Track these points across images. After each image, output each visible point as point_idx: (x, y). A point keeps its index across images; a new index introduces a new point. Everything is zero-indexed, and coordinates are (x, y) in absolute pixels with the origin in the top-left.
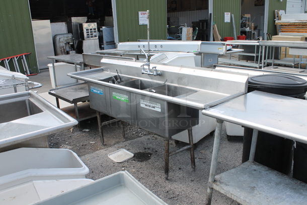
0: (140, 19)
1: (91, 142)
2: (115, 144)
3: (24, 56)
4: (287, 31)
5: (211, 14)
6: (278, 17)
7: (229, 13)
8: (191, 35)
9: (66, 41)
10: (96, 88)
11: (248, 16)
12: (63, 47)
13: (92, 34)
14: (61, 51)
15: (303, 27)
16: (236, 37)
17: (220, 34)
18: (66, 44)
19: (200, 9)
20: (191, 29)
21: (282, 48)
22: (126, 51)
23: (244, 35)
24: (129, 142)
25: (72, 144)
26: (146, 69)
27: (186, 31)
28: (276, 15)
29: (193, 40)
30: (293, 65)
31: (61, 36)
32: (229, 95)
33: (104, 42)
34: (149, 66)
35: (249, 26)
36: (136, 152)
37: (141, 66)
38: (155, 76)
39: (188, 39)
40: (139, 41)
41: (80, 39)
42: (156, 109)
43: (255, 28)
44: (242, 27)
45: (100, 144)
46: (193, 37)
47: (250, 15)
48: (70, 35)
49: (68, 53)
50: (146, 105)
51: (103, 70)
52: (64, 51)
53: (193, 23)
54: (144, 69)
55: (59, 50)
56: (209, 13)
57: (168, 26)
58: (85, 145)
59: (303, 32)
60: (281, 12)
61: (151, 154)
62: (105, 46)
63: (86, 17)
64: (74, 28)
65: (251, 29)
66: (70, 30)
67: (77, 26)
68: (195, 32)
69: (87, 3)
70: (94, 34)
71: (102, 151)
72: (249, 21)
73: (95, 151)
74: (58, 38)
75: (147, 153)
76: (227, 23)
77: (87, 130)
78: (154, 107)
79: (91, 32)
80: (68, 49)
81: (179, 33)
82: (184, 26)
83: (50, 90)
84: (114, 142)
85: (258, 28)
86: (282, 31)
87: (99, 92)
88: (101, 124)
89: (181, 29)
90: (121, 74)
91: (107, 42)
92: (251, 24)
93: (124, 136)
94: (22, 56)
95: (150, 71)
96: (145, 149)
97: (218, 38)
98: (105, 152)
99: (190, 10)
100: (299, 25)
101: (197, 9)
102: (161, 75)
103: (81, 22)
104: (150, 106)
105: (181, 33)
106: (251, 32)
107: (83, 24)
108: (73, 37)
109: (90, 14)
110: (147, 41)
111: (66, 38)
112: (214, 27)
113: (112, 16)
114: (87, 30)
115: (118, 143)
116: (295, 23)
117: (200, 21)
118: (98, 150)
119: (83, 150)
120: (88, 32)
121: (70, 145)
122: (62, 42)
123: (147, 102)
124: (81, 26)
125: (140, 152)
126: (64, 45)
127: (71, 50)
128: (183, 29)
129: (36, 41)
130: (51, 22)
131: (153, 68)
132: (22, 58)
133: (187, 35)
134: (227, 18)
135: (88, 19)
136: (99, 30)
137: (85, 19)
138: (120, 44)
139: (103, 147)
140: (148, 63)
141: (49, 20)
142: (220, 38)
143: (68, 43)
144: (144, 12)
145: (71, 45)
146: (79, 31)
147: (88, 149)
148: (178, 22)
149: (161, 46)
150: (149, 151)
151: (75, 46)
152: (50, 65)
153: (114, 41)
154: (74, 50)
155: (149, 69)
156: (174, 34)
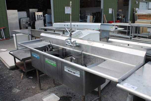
0: (65, 10)
1: (33, 87)
2: (48, 89)
3: (2, 29)
4: (141, 19)
5: (102, 9)
6: (135, 11)
7: (111, 9)
8: (92, 20)
9: (26, 21)
10: (35, 54)
11: (120, 10)
12: (24, 24)
13: (40, 18)
14: (23, 26)
15: (149, 17)
16: (114, 21)
17: (107, 20)
18: (26, 23)
19: (97, 6)
20: (92, 17)
21: (141, 27)
22: (57, 28)
23: (119, 20)
24: (57, 87)
25: (21, 88)
26: (69, 42)
27: (89, 17)
28: (134, 11)
29: (93, 22)
30: (148, 37)
31: (23, 19)
32: (135, 66)
33: (47, 22)
34: (71, 40)
35: (121, 16)
36: (62, 96)
37: (66, 40)
38: (75, 47)
39: (90, 22)
40: (65, 22)
41: (34, 21)
42: (76, 75)
43: (124, 17)
44: (117, 16)
45: (38, 88)
46: (93, 20)
47: (121, 10)
48: (28, 19)
49: (27, 28)
50: (69, 71)
51: (41, 40)
52: (25, 27)
53: (93, 13)
54: (67, 42)
55: (22, 26)
56: (101, 8)
57: (80, 15)
58: (29, 89)
59: (149, 19)
60: (137, 9)
61: (71, 98)
62: (47, 24)
63: (37, 9)
64: (30, 15)
65: (122, 17)
66: (28, 16)
67: (32, 13)
68: (94, 18)
69: (39, 2)
70: (41, 18)
71: (39, 94)
72: (121, 13)
73: (34, 94)
74: (22, 20)
75: (68, 97)
76: (110, 14)
77: (32, 77)
78: (75, 73)
79: (39, 17)
80: (27, 26)
81: (85, 19)
82: (88, 15)
83: (10, 52)
84: (47, 87)
85: (125, 17)
86: (139, 19)
87: (37, 57)
88: (39, 76)
89: (87, 16)
90: (53, 43)
91: (48, 23)
92: (122, 15)
93: (54, 83)
94: (1, 29)
95: (72, 43)
96: (68, 93)
97: (105, 21)
98: (41, 95)
99: (91, 7)
100: (148, 16)
101: (95, 7)
102: (79, 46)
103: (34, 11)
104: (71, 72)
105: (87, 18)
106: (122, 19)
107: (36, 12)
108: (30, 19)
109: (40, 8)
110: (70, 23)
111: (26, 20)
112: (104, 16)
113: (51, 9)
114: (38, 16)
115: (50, 88)
116: (145, 14)
117: (97, 12)
118: (36, 93)
119: (27, 93)
120: (38, 17)
121: (19, 89)
122: (24, 22)
123: (69, 68)
124: (34, 13)
125: (64, 96)
126: (25, 23)
127: (29, 26)
128: (88, 16)
129: (9, 21)
130: (18, 11)
131: (74, 41)
132: (1, 30)
133: (90, 19)
134: (110, 11)
135: (38, 10)
136: (44, 16)
137: (37, 10)
138: (55, 23)
139: (40, 91)
140: (70, 38)
141: (17, 10)
142: (106, 21)
143: (27, 23)
144: (68, 7)
145: (29, 24)
146: (33, 16)
147: (30, 93)
148: (85, 13)
149: (77, 25)
150: (70, 96)
151: (31, 24)
152: (14, 35)
153: (52, 22)
154: (30, 26)
155: (71, 42)
156: (83, 19)
